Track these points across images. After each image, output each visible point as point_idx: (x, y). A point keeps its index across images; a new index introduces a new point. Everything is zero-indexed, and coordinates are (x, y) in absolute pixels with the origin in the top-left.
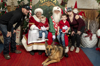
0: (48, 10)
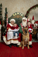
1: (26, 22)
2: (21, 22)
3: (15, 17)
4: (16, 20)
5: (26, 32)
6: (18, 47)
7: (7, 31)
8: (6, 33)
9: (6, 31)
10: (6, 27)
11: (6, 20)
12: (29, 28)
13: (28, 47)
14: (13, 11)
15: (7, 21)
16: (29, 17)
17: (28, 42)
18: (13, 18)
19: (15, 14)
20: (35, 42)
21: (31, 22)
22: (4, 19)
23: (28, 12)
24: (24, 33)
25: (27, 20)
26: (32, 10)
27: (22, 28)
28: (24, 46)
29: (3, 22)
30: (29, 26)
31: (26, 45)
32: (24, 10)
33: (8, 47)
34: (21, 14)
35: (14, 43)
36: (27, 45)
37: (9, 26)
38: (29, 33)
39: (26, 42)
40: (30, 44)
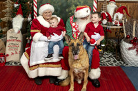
0: (64, 5)
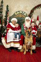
1: (30, 22)
2: (24, 22)
3: (17, 16)
4: (18, 19)
5: (29, 34)
6: (19, 51)
7: (7, 32)
8: (5, 34)
9: (5, 31)
10: (6, 27)
11: (6, 19)
12: (33, 29)
13: (31, 52)
14: (15, 9)
15: (8, 21)
16: (33, 17)
17: (31, 46)
18: (15, 17)
19: (17, 12)
20: (39, 46)
21: (35, 23)
22: (4, 17)
23: (32, 11)
24: (27, 35)
25: (31, 20)
26: (37, 9)
27: (25, 29)
28: (26, 51)
29: (3, 21)
30: (33, 27)
31: (28, 50)
32: (27, 8)
33: (7, 50)
34: (24, 13)
35: (14, 47)
36: (30, 50)
37: (10, 26)
38: (32, 35)
39: (29, 46)
40: (33, 49)
